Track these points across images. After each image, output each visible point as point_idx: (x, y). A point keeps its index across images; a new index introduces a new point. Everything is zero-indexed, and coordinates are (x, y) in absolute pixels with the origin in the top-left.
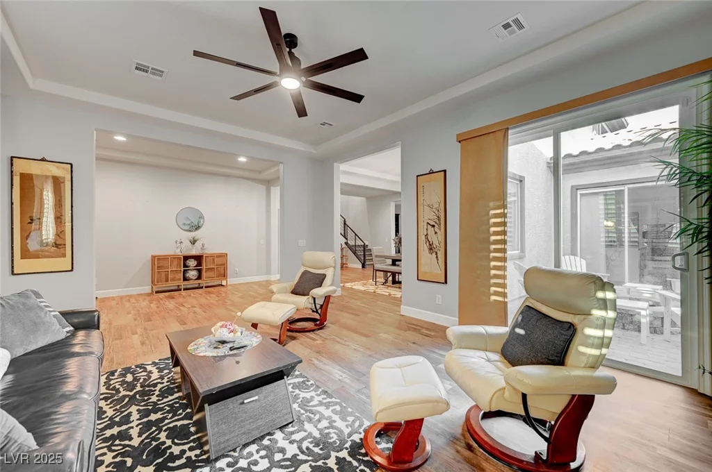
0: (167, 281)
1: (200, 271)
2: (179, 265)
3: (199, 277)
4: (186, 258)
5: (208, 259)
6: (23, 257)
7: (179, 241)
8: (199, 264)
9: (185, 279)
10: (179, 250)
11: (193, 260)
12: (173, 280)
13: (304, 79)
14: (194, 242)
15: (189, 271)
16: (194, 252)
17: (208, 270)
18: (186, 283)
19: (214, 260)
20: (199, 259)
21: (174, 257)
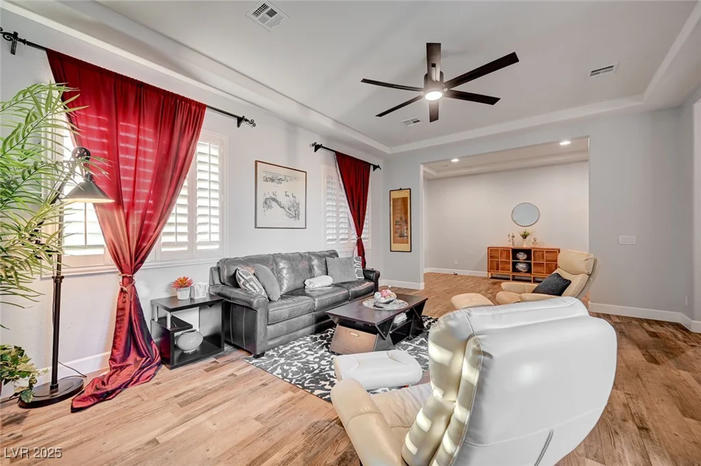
0: (498, 269)
1: (529, 265)
2: (508, 257)
3: (529, 271)
4: (515, 251)
5: (536, 254)
6: (394, 243)
7: (511, 235)
8: (529, 258)
9: (515, 270)
10: (511, 243)
11: (522, 253)
12: (503, 269)
13: (446, 90)
14: (525, 236)
15: (519, 264)
16: (525, 246)
17: (536, 264)
18: (515, 274)
19: (543, 255)
20: (528, 252)
21: (505, 250)
